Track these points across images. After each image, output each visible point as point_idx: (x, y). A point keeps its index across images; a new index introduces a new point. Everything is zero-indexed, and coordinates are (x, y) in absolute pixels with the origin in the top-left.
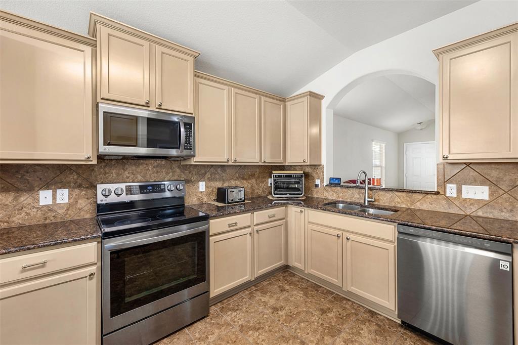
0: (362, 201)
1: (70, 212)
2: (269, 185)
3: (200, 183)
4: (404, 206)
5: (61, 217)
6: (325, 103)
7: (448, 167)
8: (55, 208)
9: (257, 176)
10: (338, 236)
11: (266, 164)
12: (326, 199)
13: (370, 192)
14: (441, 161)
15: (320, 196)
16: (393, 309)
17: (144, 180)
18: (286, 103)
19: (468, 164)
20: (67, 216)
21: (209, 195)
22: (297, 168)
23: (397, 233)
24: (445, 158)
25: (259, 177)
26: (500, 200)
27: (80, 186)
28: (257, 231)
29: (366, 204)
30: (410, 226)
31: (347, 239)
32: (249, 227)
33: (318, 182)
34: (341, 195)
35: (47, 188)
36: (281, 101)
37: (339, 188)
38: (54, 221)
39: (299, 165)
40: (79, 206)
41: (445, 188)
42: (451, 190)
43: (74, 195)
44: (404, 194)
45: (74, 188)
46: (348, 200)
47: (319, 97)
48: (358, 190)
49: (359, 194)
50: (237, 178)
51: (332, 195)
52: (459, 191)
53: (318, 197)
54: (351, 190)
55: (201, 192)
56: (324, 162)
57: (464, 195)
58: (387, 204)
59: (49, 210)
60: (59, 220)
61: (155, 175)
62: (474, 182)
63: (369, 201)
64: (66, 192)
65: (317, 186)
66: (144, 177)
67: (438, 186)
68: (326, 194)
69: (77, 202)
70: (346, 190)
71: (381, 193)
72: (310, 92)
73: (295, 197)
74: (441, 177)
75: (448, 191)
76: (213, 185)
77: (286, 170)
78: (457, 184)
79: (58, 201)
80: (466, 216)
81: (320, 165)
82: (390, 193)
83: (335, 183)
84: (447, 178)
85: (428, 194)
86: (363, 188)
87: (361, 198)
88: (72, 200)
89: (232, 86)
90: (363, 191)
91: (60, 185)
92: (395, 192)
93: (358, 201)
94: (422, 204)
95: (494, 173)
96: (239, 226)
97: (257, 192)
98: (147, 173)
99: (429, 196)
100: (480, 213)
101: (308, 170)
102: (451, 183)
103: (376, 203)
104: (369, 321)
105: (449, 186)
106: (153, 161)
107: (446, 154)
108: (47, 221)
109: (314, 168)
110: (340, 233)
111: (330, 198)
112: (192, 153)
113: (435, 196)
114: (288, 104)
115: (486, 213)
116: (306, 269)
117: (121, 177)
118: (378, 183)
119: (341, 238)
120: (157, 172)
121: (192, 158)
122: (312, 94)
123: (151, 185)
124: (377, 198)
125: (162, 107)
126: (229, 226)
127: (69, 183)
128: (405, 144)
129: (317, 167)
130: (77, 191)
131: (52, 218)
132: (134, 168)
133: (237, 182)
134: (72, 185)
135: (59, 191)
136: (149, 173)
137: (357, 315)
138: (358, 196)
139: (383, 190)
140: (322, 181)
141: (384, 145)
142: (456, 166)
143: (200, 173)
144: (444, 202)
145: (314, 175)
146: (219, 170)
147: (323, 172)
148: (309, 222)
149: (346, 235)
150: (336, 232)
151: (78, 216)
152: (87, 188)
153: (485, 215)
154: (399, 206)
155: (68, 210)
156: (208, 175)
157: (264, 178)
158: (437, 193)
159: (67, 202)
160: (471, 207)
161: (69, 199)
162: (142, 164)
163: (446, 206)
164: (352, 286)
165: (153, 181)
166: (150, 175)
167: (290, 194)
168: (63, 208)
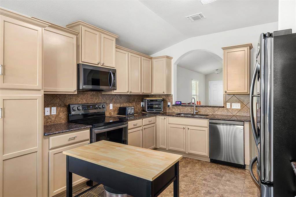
0: (192, 113)
1: (56, 119)
2: (142, 106)
3: (110, 104)
4: (211, 113)
5: (53, 122)
6: (173, 61)
7: (227, 96)
8: (51, 117)
9: (136, 101)
10: (184, 128)
11: (144, 94)
12: (174, 113)
13: (196, 108)
14: (225, 93)
15: (170, 111)
16: (207, 155)
17: (86, 103)
18: (152, 60)
19: (234, 95)
20: (56, 121)
21: (114, 111)
22: (157, 96)
23: (209, 123)
24: (226, 92)
25: (137, 101)
26: (244, 109)
27: (60, 106)
28: (144, 129)
29: (195, 114)
30: (214, 119)
31: (188, 129)
32: (141, 126)
33: (169, 104)
34: (182, 110)
35: (48, 107)
36: (150, 59)
37: (181, 107)
38: (50, 124)
39: (158, 95)
40: (60, 116)
41: (226, 104)
42: (228, 105)
43: (58, 110)
44: (211, 108)
45: (58, 107)
46: (186, 113)
47: (170, 58)
48: (190, 107)
49: (191, 109)
50: (127, 102)
51: (177, 110)
52: (231, 106)
53: (169, 112)
54: (187, 107)
55: (111, 110)
56: (172, 93)
57: (233, 108)
58: (204, 113)
59: (48, 118)
60: (52, 124)
61: (91, 100)
62: (235, 102)
63: (196, 112)
64: (55, 108)
65: (169, 106)
66: (86, 101)
67: (224, 104)
68: (174, 110)
69: (59, 114)
70: (184, 107)
71: (201, 108)
72: (167, 56)
73: (158, 112)
74: (225, 100)
75: (227, 106)
76: (116, 106)
77: (150, 97)
78: (230, 103)
79: (52, 114)
80: (233, 116)
81: (171, 95)
82: (205, 108)
83: (179, 104)
84: (227, 100)
85: (220, 107)
86: (193, 106)
87: (192, 111)
88: (57, 113)
89: (129, 52)
90: (192, 107)
91: (53, 105)
92: (207, 107)
93: (190, 113)
94: (218, 112)
95: (242, 98)
96: (137, 126)
97: (136, 110)
98: (87, 99)
99: (220, 108)
100: (238, 114)
101: (164, 97)
102: (228, 102)
103: (199, 113)
104: (198, 162)
105: (227, 104)
106: (90, 92)
107: (226, 90)
108: (48, 124)
109: (167, 96)
110: (185, 127)
111: (176, 112)
112: (115, 88)
113: (222, 108)
114: (154, 60)
115: (240, 114)
116: (167, 147)
117: (77, 101)
118: (199, 104)
119: (185, 129)
120: (92, 98)
121: (113, 91)
122: (168, 57)
123: (92, 105)
124: (199, 111)
125: (104, 65)
126: (134, 126)
127: (56, 104)
128: (209, 82)
129: (168, 96)
130: (59, 108)
131: (50, 122)
132: (82, 96)
133: (127, 104)
134: (57, 105)
135: (52, 108)
136: (88, 99)
137: (193, 162)
138: (190, 110)
139: (202, 106)
140: (172, 103)
141: (198, 82)
142: (230, 95)
143: (110, 99)
144: (226, 111)
145: (167, 100)
146: (119, 97)
147: (172, 98)
148: (169, 124)
149: (187, 127)
150: (183, 127)
151: (60, 122)
152: (63, 106)
153: (239, 115)
154: (209, 113)
155: (56, 118)
156: (114, 100)
157: (139, 102)
158: (223, 107)
159: (56, 114)
160: (235, 112)
161: (56, 112)
162: (86, 94)
163: (227, 112)
164: (190, 150)
165: (90, 103)
166: (89, 100)
167: (156, 111)
168: (54, 117)
